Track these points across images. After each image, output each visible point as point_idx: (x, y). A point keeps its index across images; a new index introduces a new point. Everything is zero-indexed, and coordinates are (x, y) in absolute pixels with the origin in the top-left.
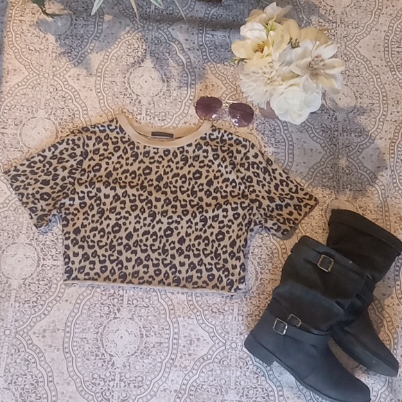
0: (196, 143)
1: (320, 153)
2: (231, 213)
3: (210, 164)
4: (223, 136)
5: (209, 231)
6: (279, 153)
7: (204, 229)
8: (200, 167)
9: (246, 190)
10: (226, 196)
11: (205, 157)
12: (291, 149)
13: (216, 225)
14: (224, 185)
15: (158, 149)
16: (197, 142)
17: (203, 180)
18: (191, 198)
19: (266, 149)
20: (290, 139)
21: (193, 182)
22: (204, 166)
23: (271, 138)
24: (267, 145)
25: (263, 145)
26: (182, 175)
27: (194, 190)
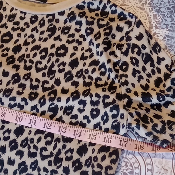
4: (105, 7)
15: (25, 13)
19: (157, 31)
23: (167, 17)
24: (160, 25)
25: (154, 25)
26: (43, 49)
27: (53, 69)
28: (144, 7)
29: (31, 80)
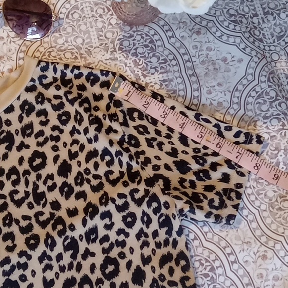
0: (21, 102)
1: (240, 61)
2: (117, 217)
3: (56, 133)
5: (86, 264)
6: (171, 81)
7: (75, 263)
8: (39, 144)
9: (133, 164)
10: (100, 186)
11: (44, 123)
12: (189, 68)
13: (96, 248)
14: (91, 166)
16: (22, 99)
17: (51, 168)
18: (37, 208)
19: (148, 80)
20: (182, 51)
21: (32, 177)
22: (46, 140)
23: (151, 58)
24: (147, 72)
25: (140, 75)
26: (10, 170)
27: (39, 191)
28: (116, 56)
29: (18, 222)
